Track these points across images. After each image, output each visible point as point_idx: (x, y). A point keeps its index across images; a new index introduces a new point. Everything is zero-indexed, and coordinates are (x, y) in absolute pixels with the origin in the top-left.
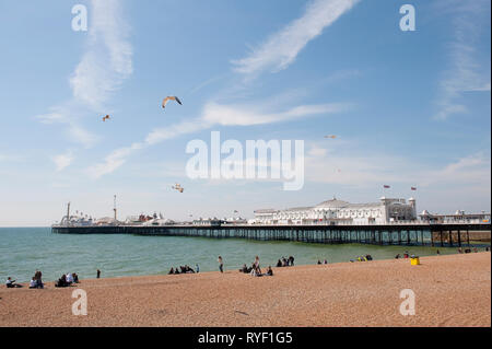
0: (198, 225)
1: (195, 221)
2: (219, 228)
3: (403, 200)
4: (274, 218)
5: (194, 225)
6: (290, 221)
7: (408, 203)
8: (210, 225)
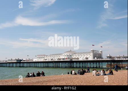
0: (10, 61)
1: (9, 60)
2: (20, 63)
3: (98, 51)
4: (45, 58)
5: (8, 62)
6: (52, 59)
7: (100, 52)
8: (16, 61)
